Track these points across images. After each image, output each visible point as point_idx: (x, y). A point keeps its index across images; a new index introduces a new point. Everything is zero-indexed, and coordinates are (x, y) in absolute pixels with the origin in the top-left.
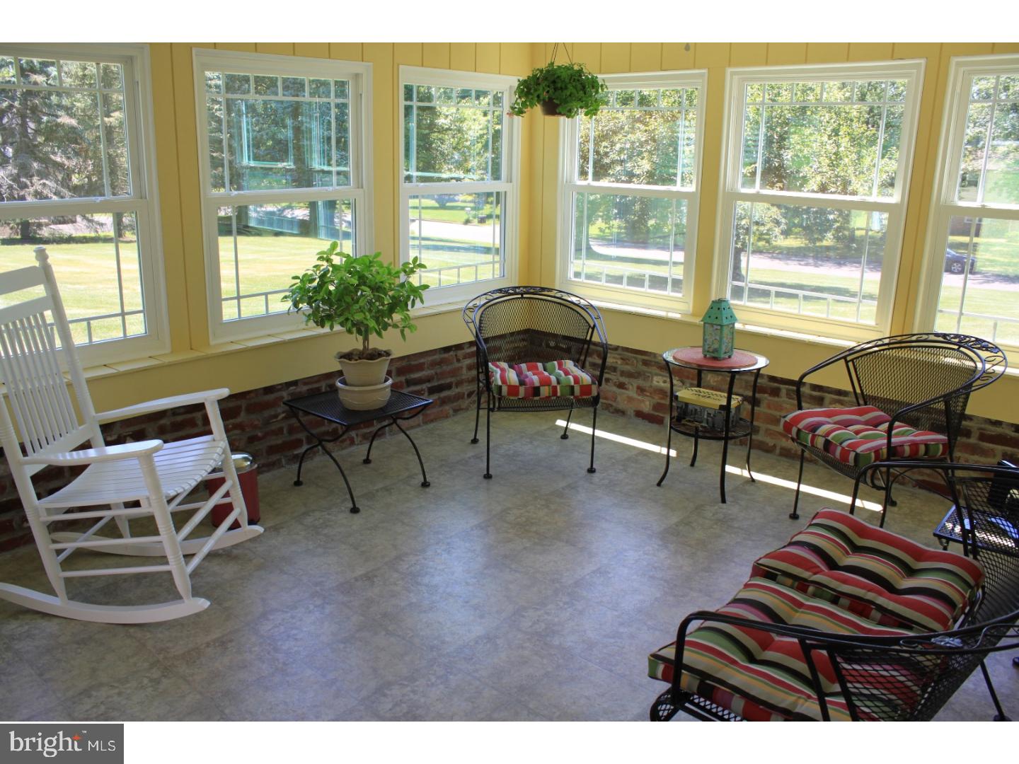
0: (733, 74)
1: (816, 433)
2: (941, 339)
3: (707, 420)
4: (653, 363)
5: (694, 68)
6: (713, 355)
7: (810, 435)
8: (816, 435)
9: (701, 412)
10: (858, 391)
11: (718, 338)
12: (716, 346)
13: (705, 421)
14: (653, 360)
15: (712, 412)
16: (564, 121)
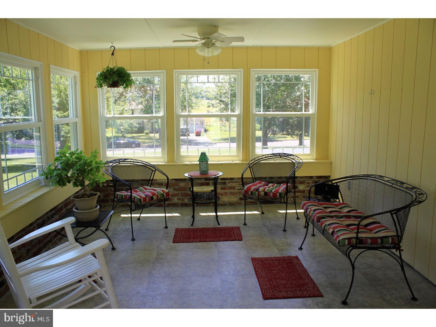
0: (176, 72)
1: (259, 191)
2: (272, 155)
3: (206, 197)
4: (156, 183)
5: (160, 70)
6: (204, 172)
7: (257, 192)
8: (260, 192)
9: (203, 194)
10: (253, 176)
11: (206, 166)
12: (205, 169)
13: (205, 198)
14: (156, 182)
15: (208, 194)
16: (99, 89)
